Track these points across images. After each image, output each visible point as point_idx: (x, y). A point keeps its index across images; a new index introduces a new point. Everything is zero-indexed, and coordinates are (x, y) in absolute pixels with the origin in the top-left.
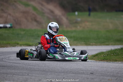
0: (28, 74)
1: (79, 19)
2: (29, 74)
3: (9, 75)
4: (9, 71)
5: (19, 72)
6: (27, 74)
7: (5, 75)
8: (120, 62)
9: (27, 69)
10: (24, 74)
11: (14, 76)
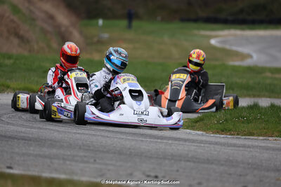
0: (95, 160)
1: (106, 36)
2: (98, 161)
3: (56, 161)
4: (46, 151)
5: (69, 153)
6: (92, 160)
7: (48, 161)
8: (261, 138)
9: (80, 148)
10: (85, 159)
11: (68, 162)
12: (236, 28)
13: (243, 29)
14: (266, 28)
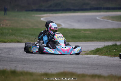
12: (49, 13)
13: (52, 14)
14: (62, 13)
